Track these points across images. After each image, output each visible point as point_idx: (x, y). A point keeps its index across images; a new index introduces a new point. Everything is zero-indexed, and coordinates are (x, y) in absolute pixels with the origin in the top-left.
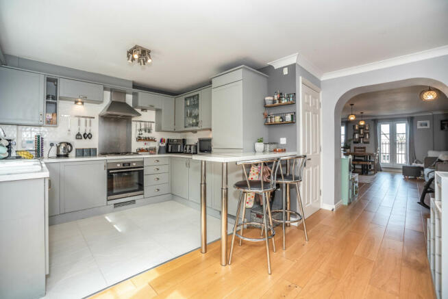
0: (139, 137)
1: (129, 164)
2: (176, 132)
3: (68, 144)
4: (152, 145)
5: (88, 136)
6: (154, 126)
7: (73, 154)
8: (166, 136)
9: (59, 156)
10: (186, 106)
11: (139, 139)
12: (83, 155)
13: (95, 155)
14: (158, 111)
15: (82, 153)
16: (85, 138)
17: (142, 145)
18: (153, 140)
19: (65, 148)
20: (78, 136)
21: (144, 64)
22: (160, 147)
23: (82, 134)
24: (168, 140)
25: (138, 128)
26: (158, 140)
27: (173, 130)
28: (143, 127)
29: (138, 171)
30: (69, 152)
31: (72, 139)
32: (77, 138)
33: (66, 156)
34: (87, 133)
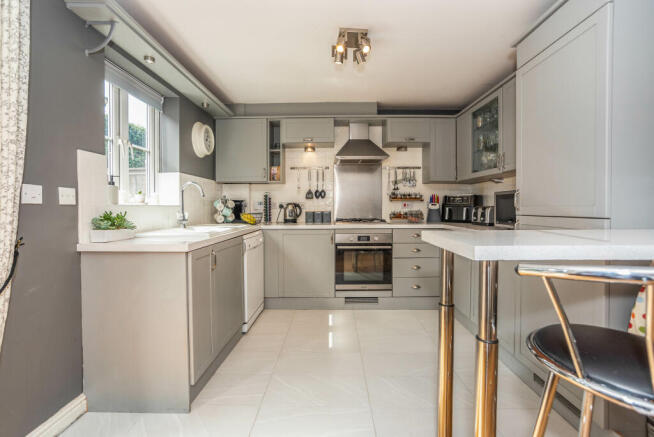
0: (394, 194)
1: (368, 238)
2: (459, 183)
3: (296, 205)
4: (416, 207)
5: (320, 194)
6: (419, 174)
7: (302, 218)
8: (441, 192)
9: (286, 221)
10: (476, 129)
11: (394, 197)
12: (314, 221)
13: (329, 221)
14: (425, 146)
15: (313, 217)
16: (317, 197)
17: (398, 207)
18: (419, 198)
19: (292, 211)
20: (309, 195)
21: (364, 60)
22: (430, 211)
23: (314, 192)
24: (446, 197)
25: (392, 179)
26: (427, 198)
27: (453, 179)
28: (400, 177)
29: (384, 250)
30: (298, 216)
31: (301, 199)
32: (307, 198)
33: (294, 221)
34: (320, 190)
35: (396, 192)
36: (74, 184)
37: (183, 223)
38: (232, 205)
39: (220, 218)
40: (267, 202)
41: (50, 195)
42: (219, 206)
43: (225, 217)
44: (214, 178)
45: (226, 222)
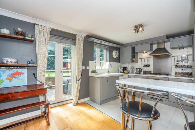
3: (140, 69)
4: (189, 70)
5: (148, 66)
6: (190, 58)
7: (142, 72)
9: (137, 73)
11: (177, 66)
15: (145, 72)
18: (189, 67)
20: (145, 66)
23: (146, 65)
25: (176, 60)
31: (142, 67)
32: (144, 67)
33: (140, 73)
34: (148, 64)
35: (178, 65)
36: (89, 66)
37: (108, 72)
38: (122, 68)
39: (120, 72)
40: (132, 68)
41: (86, 68)
42: (120, 69)
43: (121, 71)
44: (119, 62)
45: (121, 72)
